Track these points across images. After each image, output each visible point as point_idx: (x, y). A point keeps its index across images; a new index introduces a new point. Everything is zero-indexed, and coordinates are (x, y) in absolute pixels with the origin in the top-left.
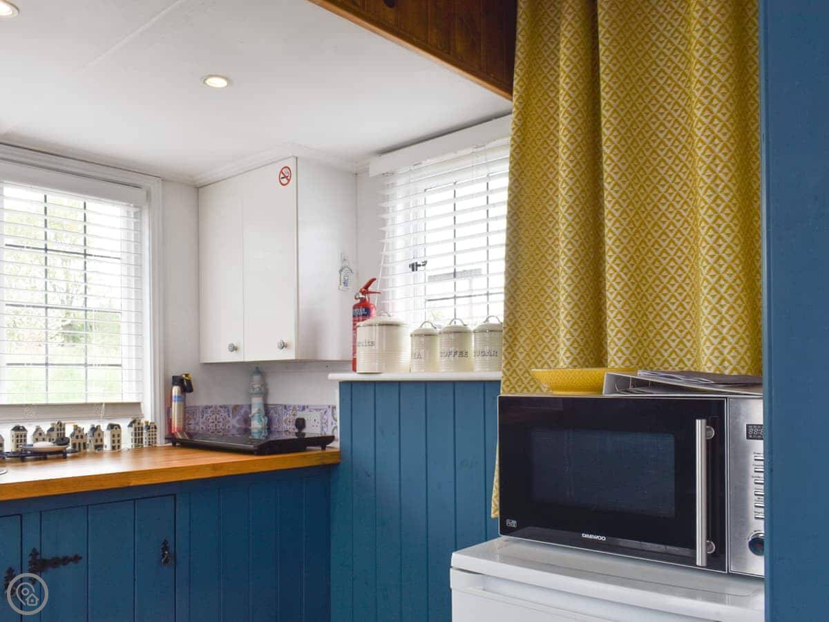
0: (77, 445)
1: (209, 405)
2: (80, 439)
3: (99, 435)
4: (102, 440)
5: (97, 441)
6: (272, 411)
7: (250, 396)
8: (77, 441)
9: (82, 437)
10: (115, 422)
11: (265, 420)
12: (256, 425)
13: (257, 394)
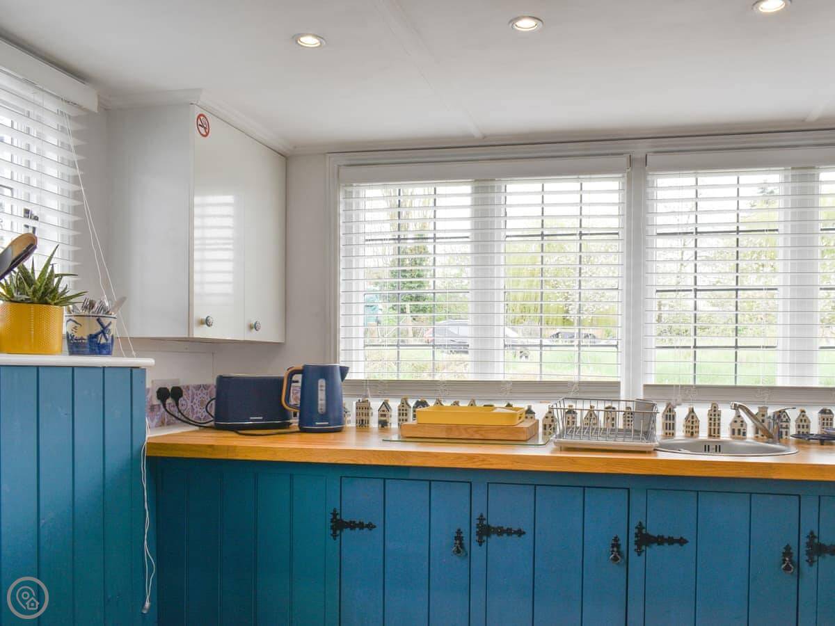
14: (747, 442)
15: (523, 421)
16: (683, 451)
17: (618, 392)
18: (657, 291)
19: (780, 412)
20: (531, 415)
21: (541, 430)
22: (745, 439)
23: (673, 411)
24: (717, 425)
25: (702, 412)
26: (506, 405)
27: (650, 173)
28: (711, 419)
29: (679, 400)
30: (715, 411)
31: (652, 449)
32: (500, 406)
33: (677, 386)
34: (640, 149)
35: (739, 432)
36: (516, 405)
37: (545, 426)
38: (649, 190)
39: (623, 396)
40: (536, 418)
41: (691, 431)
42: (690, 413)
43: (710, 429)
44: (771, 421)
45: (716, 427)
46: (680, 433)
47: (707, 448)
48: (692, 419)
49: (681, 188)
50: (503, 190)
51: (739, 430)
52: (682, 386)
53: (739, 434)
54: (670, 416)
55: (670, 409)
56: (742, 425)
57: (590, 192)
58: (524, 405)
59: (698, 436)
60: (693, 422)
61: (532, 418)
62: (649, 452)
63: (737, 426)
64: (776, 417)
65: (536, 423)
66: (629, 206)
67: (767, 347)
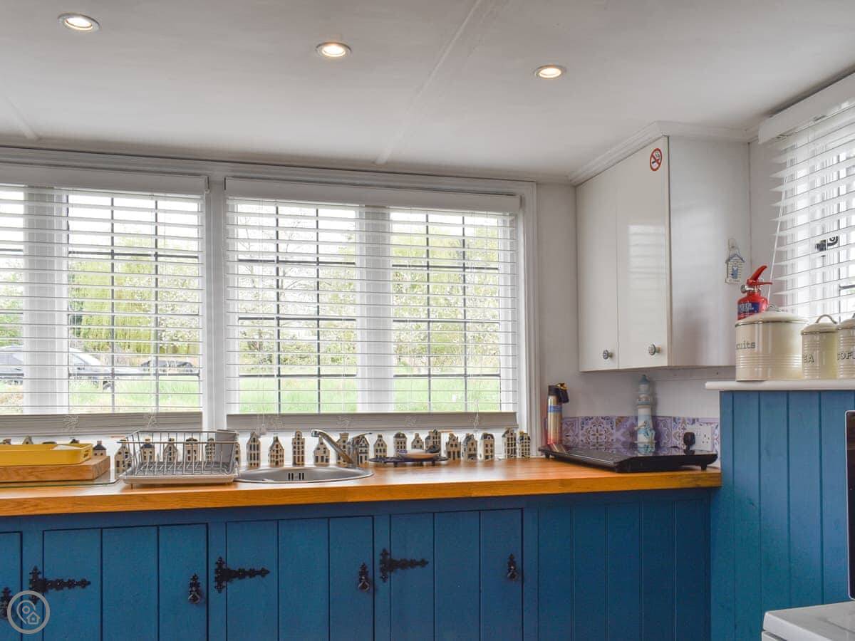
0: (452, 453)
1: (590, 415)
2: (454, 448)
3: (472, 444)
4: (475, 450)
5: (470, 450)
6: (661, 424)
7: (636, 406)
8: (452, 450)
9: (456, 445)
10: (489, 432)
11: (652, 434)
12: (643, 439)
13: (645, 405)
14: (330, 469)
15: (90, 459)
16: (267, 481)
17: (200, 423)
18: (240, 319)
19: (358, 437)
20: (101, 452)
21: (113, 467)
22: (328, 465)
23: (257, 440)
24: (301, 453)
25: (287, 441)
26: (71, 441)
27: (230, 198)
28: (294, 447)
29: (264, 430)
30: (299, 439)
31: (232, 480)
32: (63, 443)
33: (261, 415)
34: (219, 172)
35: (321, 459)
36: (82, 441)
37: (118, 464)
38: (229, 215)
39: (205, 427)
40: (108, 454)
41: (276, 460)
42: (274, 442)
43: (294, 458)
44: (351, 447)
45: (301, 456)
46: (265, 463)
47: (290, 476)
48: (276, 449)
49: (261, 215)
50: (65, 201)
51: (322, 457)
52: (266, 415)
53: (322, 461)
54: (254, 446)
55: (254, 439)
56: (325, 452)
57: (165, 211)
58: (93, 441)
59: (283, 465)
60: (277, 452)
61: (102, 454)
62: (229, 484)
63: (320, 453)
64: (355, 442)
65: (105, 460)
66: (208, 229)
67: (346, 375)
